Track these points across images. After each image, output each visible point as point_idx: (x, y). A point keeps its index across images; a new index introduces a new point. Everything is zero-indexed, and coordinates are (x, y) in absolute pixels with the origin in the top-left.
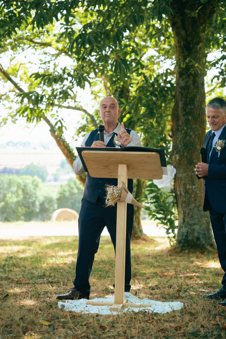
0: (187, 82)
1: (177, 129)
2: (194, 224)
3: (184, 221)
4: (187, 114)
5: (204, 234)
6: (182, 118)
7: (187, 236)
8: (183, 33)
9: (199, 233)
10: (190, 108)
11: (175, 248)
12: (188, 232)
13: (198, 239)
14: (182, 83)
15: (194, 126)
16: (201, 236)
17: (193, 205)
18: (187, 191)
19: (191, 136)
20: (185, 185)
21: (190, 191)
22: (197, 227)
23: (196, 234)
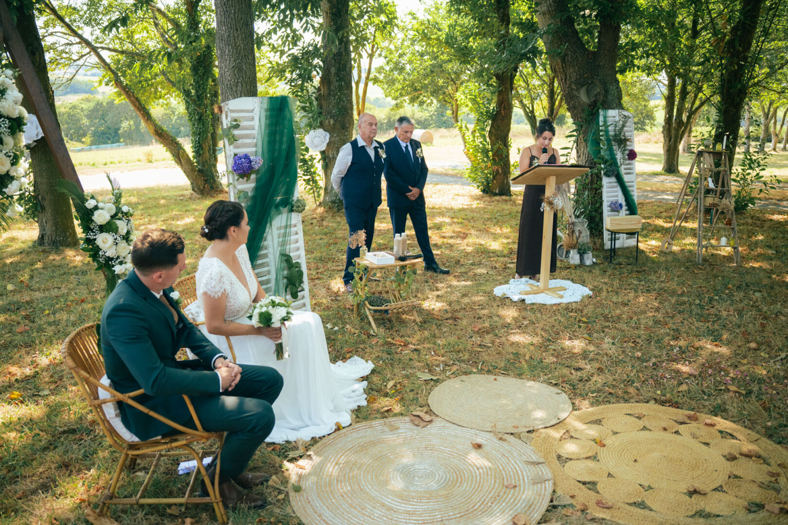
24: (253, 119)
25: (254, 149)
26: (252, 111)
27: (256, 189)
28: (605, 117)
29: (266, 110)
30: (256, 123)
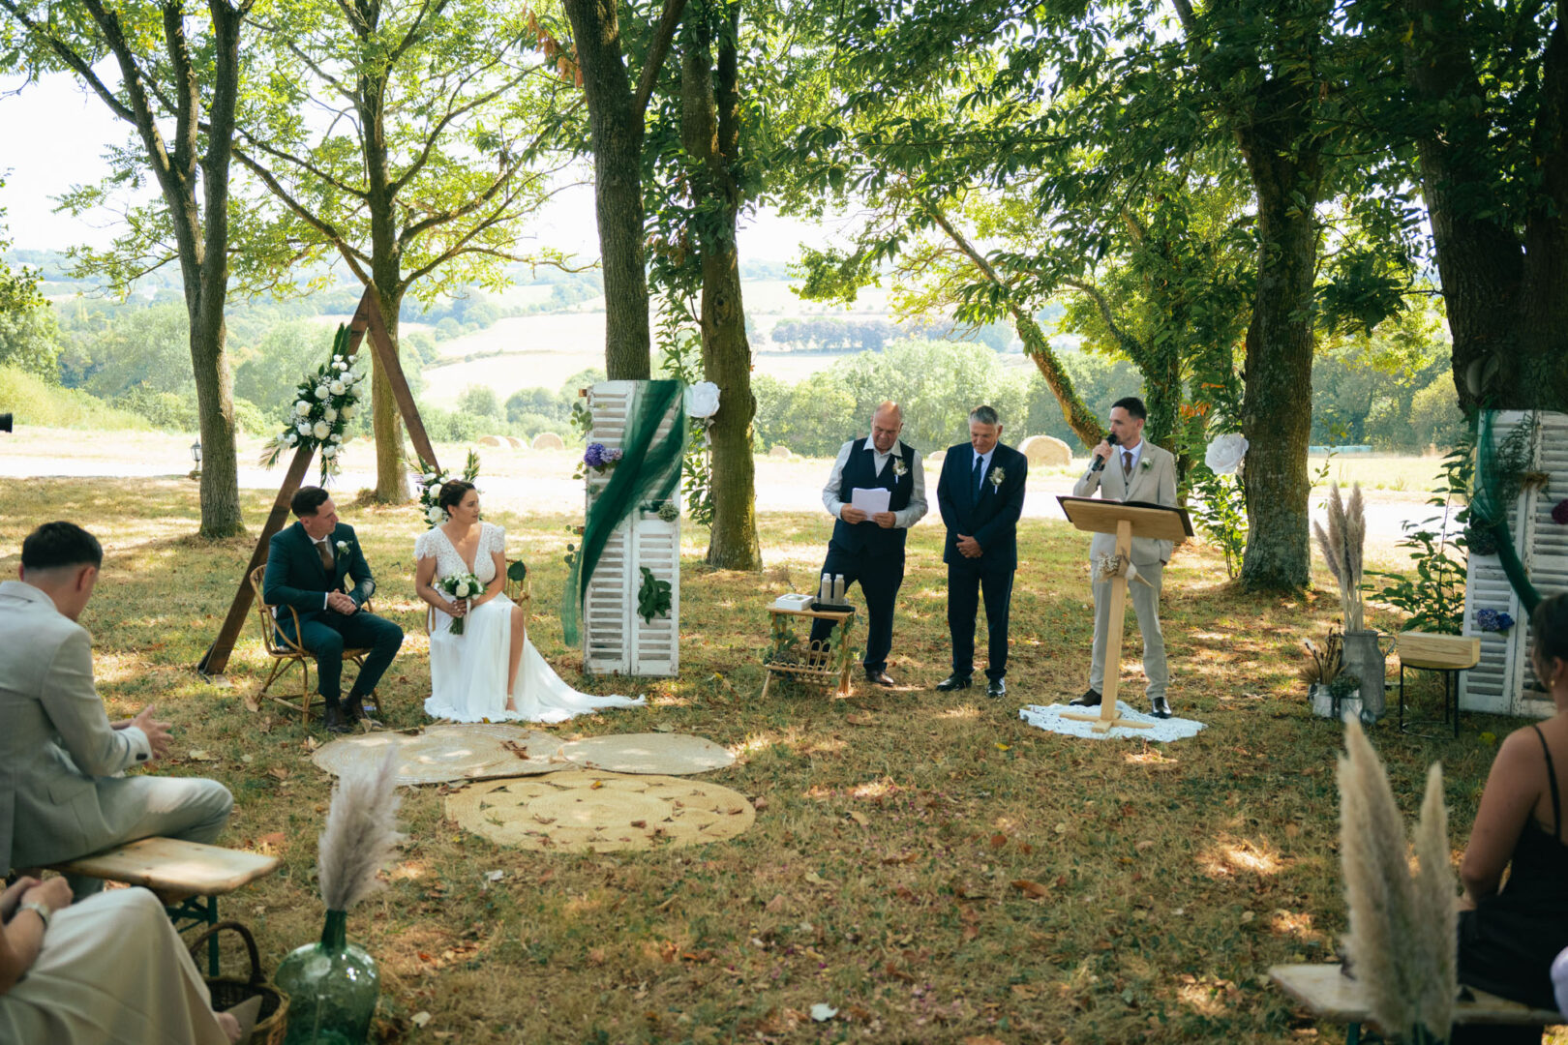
0: (1278, 281)
1: (1256, 366)
2: (1275, 545)
3: (1258, 538)
4: (1276, 340)
5: (1293, 564)
6: (1266, 348)
7: (1260, 565)
8: (1274, 188)
9: (1284, 562)
10: (1283, 331)
11: (1237, 585)
12: (1263, 558)
13: (1281, 571)
14: (1269, 283)
15: (1287, 363)
16: (1286, 566)
17: (1276, 509)
18: (1266, 483)
19: (1280, 382)
20: (1264, 472)
21: (1273, 484)
22: (1280, 551)
23: (1278, 563)
24: (624, 405)
25: (619, 440)
26: (624, 396)
27: (611, 486)
28: (1489, 426)
29: (644, 396)
30: (627, 410)
